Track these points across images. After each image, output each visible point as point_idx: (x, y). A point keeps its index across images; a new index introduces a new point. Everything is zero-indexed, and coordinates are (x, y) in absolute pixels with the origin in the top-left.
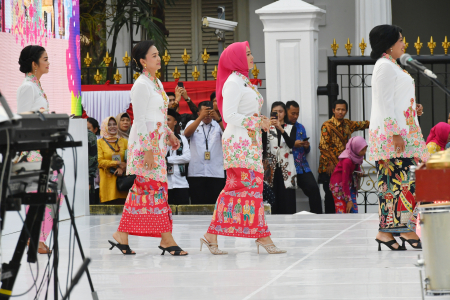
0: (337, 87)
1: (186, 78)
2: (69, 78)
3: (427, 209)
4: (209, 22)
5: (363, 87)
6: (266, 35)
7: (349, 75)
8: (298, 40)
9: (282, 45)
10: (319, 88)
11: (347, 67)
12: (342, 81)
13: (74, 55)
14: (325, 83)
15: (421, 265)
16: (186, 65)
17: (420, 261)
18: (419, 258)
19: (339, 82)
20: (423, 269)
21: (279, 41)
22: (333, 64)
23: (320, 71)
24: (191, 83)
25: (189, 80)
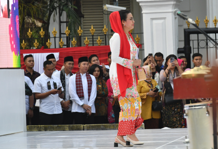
0: (191, 48)
1: (93, 44)
2: (11, 43)
3: (190, 107)
4: (108, 8)
5: (207, 48)
6: (144, 15)
7: (198, 40)
8: (165, 18)
9: (154, 22)
10: (179, 49)
11: (196, 35)
12: (193, 45)
13: (15, 28)
14: (182, 45)
15: (188, 142)
16: (93, 36)
17: (187, 140)
18: (186, 138)
19: (191, 45)
20: (188, 145)
21: (152, 19)
22: (187, 33)
23: (179, 41)
24: (97, 47)
25: (95, 45)
